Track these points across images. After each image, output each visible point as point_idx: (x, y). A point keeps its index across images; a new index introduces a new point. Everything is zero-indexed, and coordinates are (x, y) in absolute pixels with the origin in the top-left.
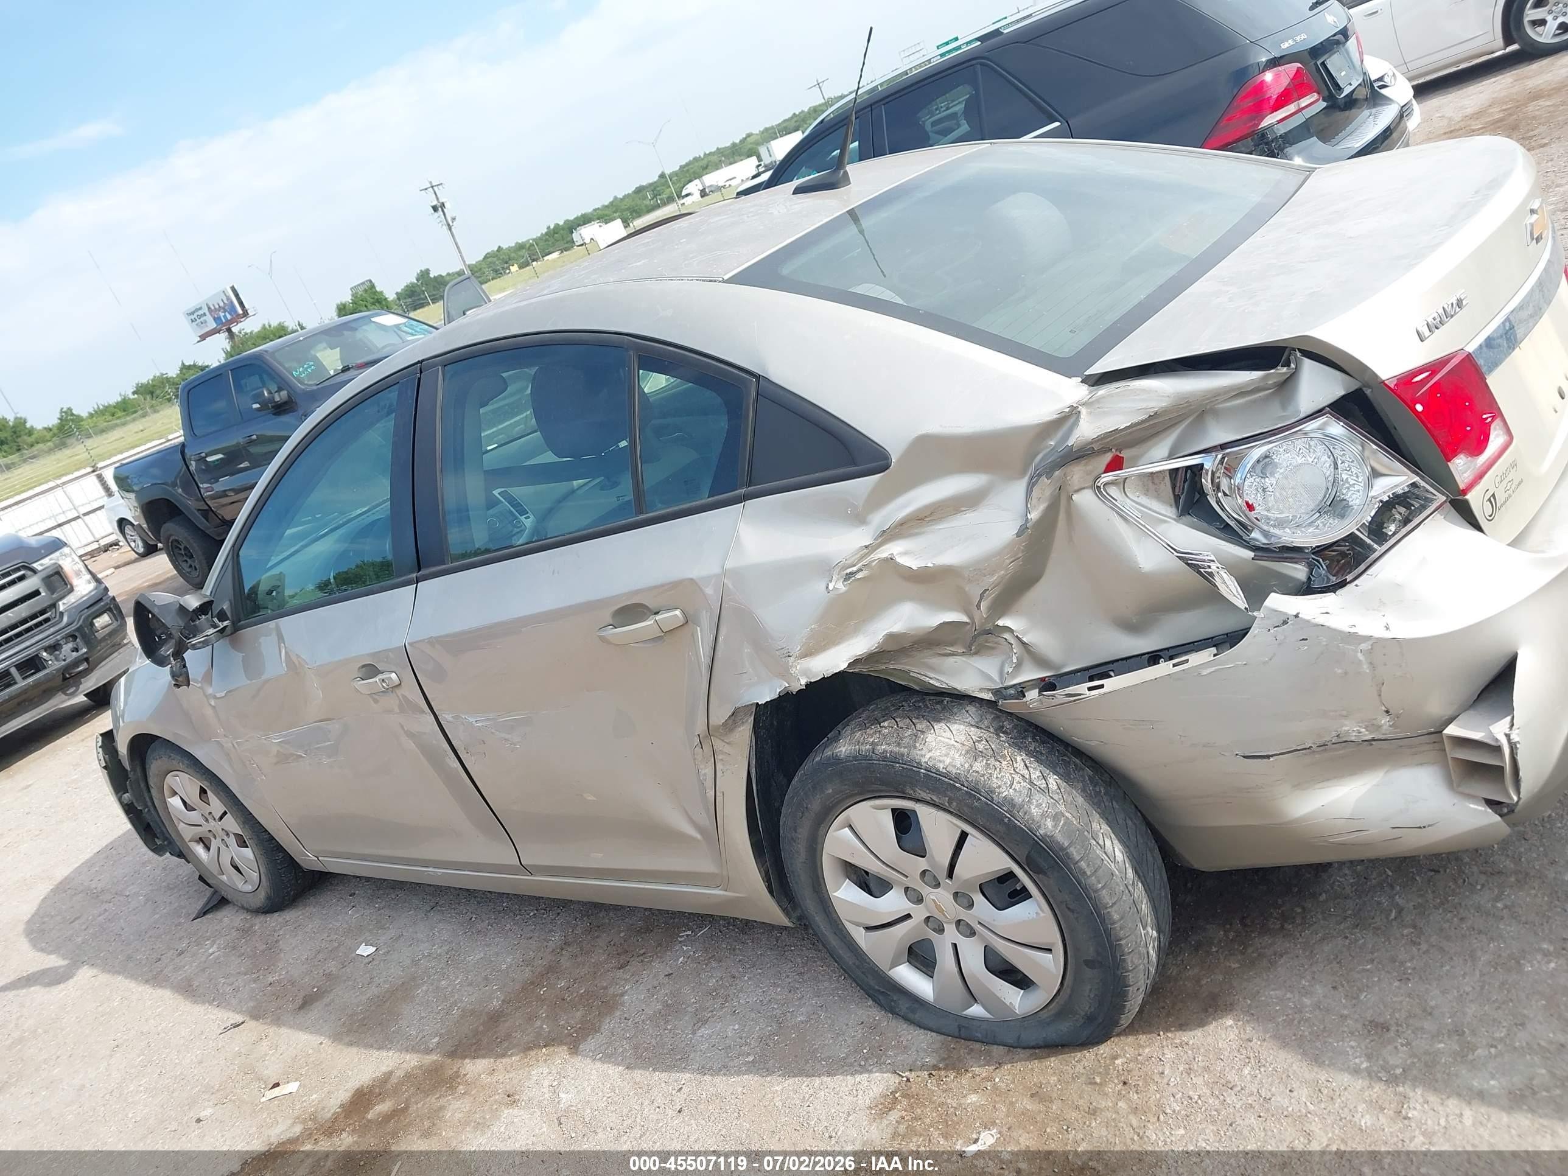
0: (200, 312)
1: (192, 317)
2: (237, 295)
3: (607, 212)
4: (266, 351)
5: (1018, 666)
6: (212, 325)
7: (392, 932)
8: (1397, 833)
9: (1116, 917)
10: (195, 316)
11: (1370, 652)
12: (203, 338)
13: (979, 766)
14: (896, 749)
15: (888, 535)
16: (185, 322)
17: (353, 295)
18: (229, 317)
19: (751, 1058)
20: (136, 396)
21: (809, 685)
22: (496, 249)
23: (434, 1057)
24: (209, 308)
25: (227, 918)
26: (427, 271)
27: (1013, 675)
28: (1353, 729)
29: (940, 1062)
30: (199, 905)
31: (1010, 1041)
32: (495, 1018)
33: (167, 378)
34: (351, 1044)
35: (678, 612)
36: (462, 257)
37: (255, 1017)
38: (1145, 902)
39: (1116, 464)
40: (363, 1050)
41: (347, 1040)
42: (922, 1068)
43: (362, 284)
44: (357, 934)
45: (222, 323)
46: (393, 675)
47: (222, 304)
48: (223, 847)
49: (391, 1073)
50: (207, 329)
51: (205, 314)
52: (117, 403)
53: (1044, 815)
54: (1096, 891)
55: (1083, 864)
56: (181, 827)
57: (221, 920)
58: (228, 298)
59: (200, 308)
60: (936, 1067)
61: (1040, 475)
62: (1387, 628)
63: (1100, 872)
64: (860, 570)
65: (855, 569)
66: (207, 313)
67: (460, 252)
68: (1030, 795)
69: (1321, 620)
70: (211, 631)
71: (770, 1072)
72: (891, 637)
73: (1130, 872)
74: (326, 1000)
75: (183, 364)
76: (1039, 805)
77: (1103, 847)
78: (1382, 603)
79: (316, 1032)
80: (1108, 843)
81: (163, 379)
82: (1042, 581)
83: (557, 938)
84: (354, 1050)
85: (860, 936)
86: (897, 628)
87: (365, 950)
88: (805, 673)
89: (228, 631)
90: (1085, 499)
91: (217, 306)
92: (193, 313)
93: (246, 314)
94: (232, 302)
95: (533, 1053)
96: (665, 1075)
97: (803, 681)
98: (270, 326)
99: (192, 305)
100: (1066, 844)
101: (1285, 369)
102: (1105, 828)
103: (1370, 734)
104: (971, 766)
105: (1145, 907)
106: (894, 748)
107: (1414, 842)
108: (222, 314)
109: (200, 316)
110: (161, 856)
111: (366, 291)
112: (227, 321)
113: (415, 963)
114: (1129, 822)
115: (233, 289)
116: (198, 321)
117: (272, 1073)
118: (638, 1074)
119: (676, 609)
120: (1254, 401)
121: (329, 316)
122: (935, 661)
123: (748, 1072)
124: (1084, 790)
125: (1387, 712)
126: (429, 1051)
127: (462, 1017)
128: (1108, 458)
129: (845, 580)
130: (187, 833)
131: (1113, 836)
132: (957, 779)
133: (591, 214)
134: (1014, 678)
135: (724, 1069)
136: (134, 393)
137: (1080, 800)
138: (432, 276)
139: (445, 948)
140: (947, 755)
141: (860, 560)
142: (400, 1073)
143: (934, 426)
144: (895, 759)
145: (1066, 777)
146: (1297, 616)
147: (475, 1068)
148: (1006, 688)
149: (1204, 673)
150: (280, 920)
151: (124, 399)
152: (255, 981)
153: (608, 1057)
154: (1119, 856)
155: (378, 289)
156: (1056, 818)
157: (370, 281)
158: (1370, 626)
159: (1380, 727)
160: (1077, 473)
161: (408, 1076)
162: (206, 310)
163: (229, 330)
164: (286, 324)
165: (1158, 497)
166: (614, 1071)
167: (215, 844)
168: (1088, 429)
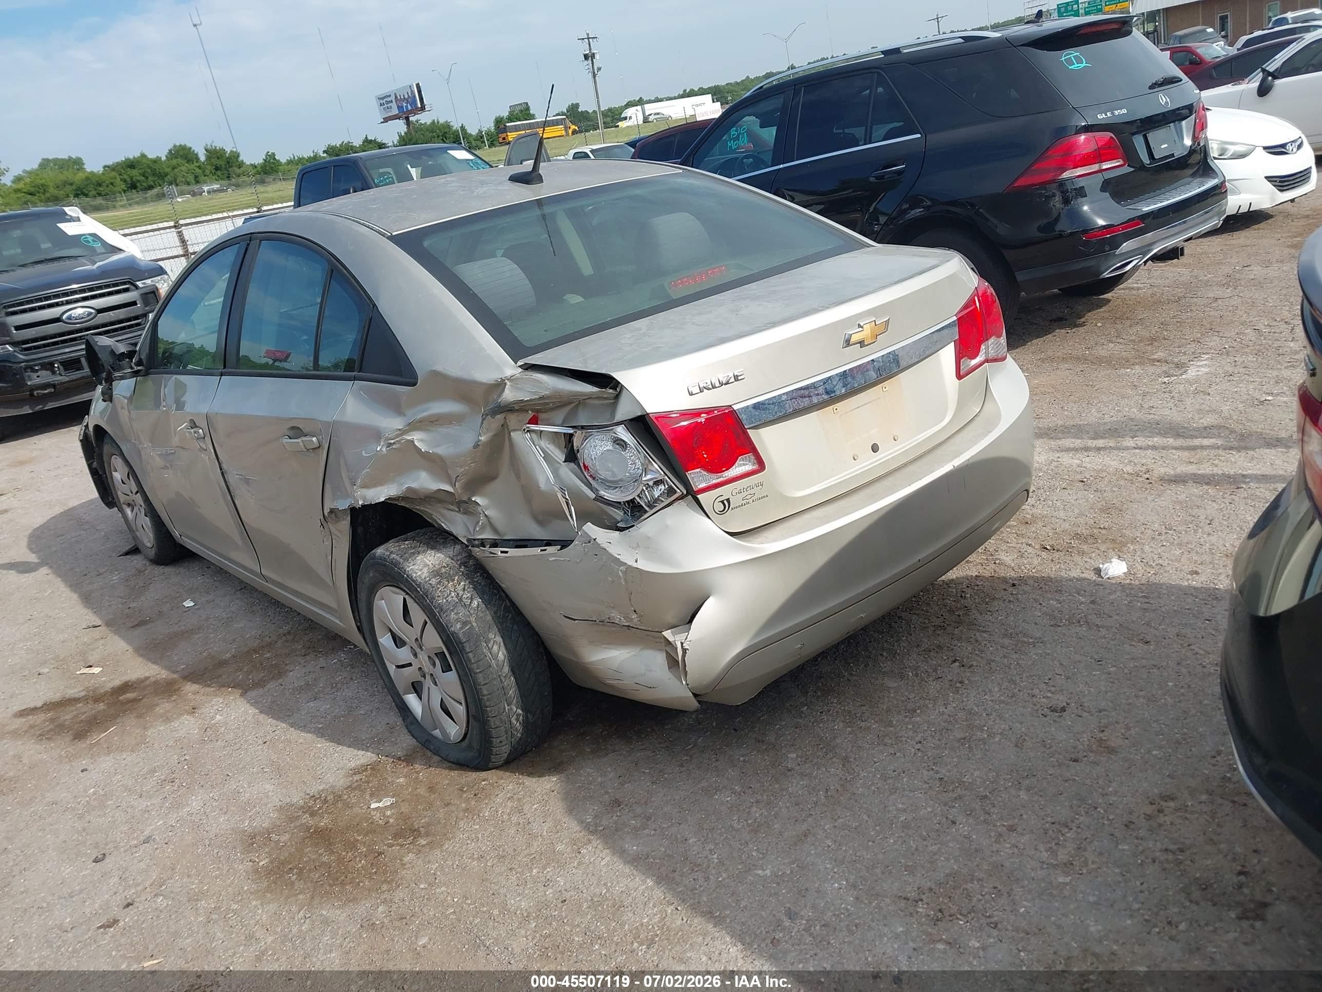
0: (388, 99)
1: (382, 101)
2: (420, 92)
3: (736, 89)
4: (361, 158)
5: (483, 528)
6: (395, 111)
7: (210, 597)
8: (639, 687)
9: (485, 692)
10: (384, 100)
11: (625, 573)
12: (386, 120)
13: (434, 581)
14: (398, 559)
15: (413, 426)
16: (375, 104)
17: (510, 113)
18: (409, 108)
19: (321, 726)
20: (325, 155)
21: (363, 506)
22: (637, 99)
23: (175, 676)
24: (396, 97)
25: (137, 561)
26: (577, 105)
27: (480, 533)
28: (617, 617)
29: (404, 756)
30: (127, 548)
31: (443, 755)
32: (222, 664)
33: (352, 146)
34: (141, 656)
35: (314, 439)
36: (598, 101)
37: (108, 624)
38: (513, 689)
39: (534, 421)
40: (145, 661)
41: (141, 652)
42: (393, 757)
43: (520, 104)
44: (191, 593)
45: (403, 112)
46: (201, 431)
47: (406, 96)
48: (139, 513)
49: (149, 678)
50: (390, 114)
51: (392, 101)
52: (310, 158)
53: (457, 620)
54: (476, 673)
55: (471, 655)
56: (119, 493)
57: (133, 561)
58: (412, 92)
59: (390, 96)
60: (399, 759)
61: (487, 415)
62: (636, 561)
63: (481, 663)
64: (394, 443)
65: (393, 441)
66: (394, 101)
67: (598, 98)
68: (455, 606)
69: (605, 545)
70: (130, 370)
71: (323, 736)
72: (409, 489)
73: (506, 669)
74: (148, 626)
75: (366, 137)
76: (457, 614)
77: (490, 650)
78: (638, 546)
79: (129, 643)
80: (495, 648)
81: (349, 146)
82: (497, 481)
83: (286, 628)
84: (140, 659)
85: (392, 669)
86: (414, 485)
87: (189, 604)
88: (364, 498)
89: (142, 373)
90: (516, 436)
91: (402, 97)
92: (382, 99)
93: (423, 108)
94: (414, 96)
95: (223, 689)
96: (274, 721)
97: (361, 503)
98: (438, 122)
99: (383, 92)
100: (464, 640)
101: (611, 391)
102: (499, 639)
103: (627, 622)
104: (430, 580)
105: (512, 692)
106: (398, 558)
107: (644, 696)
108: (405, 105)
109: (388, 102)
110: (110, 508)
111: (521, 111)
112: (408, 111)
113: (207, 619)
114: (521, 640)
115: (418, 85)
116: (386, 105)
117: (92, 659)
118: (262, 717)
119: (314, 436)
120: (603, 405)
121: (489, 125)
122: (445, 512)
123: (313, 733)
124: (495, 613)
125: (635, 611)
126: (174, 672)
127: (206, 658)
128: (530, 414)
129: (388, 447)
130: (122, 498)
131: (502, 644)
132: (419, 586)
133: (723, 87)
134: (481, 534)
135: (304, 728)
136: (324, 152)
137: (489, 618)
138: (580, 110)
139: (229, 615)
140: (421, 570)
141: (397, 436)
142: (152, 679)
143: (439, 368)
144: (396, 564)
145: (487, 603)
146: (595, 540)
147: (190, 688)
148: (474, 540)
149: (551, 559)
150: (162, 571)
151: (316, 155)
152: (122, 604)
153: (255, 703)
154: (501, 656)
155: (531, 112)
156: (465, 624)
157: (527, 104)
158: (628, 558)
159: (632, 619)
160: (513, 420)
161: (156, 682)
162: (393, 98)
163: (407, 119)
164: (452, 124)
165: (559, 447)
166: (252, 711)
167: (136, 509)
168: (509, 395)
